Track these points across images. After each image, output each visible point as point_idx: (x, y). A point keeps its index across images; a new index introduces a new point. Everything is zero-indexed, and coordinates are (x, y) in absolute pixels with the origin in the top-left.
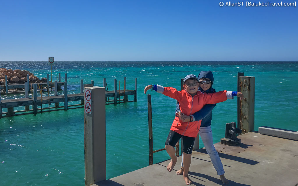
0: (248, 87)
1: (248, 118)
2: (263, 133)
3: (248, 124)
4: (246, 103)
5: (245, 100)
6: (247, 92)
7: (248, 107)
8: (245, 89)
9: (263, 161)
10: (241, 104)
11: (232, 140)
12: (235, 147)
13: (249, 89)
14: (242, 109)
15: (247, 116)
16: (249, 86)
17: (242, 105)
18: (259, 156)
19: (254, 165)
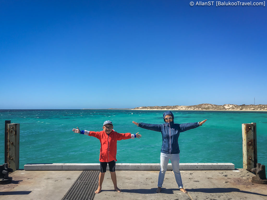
0: (14, 133)
1: (14, 159)
2: (28, 169)
3: (14, 164)
4: (13, 146)
5: (12, 144)
6: (14, 137)
7: (15, 150)
8: (12, 135)
9: (35, 190)
10: (9, 147)
11: (5, 180)
12: (8, 185)
13: (16, 134)
14: (9, 151)
15: (14, 158)
16: (16, 132)
17: (10, 149)
18: (31, 187)
19: (28, 194)
